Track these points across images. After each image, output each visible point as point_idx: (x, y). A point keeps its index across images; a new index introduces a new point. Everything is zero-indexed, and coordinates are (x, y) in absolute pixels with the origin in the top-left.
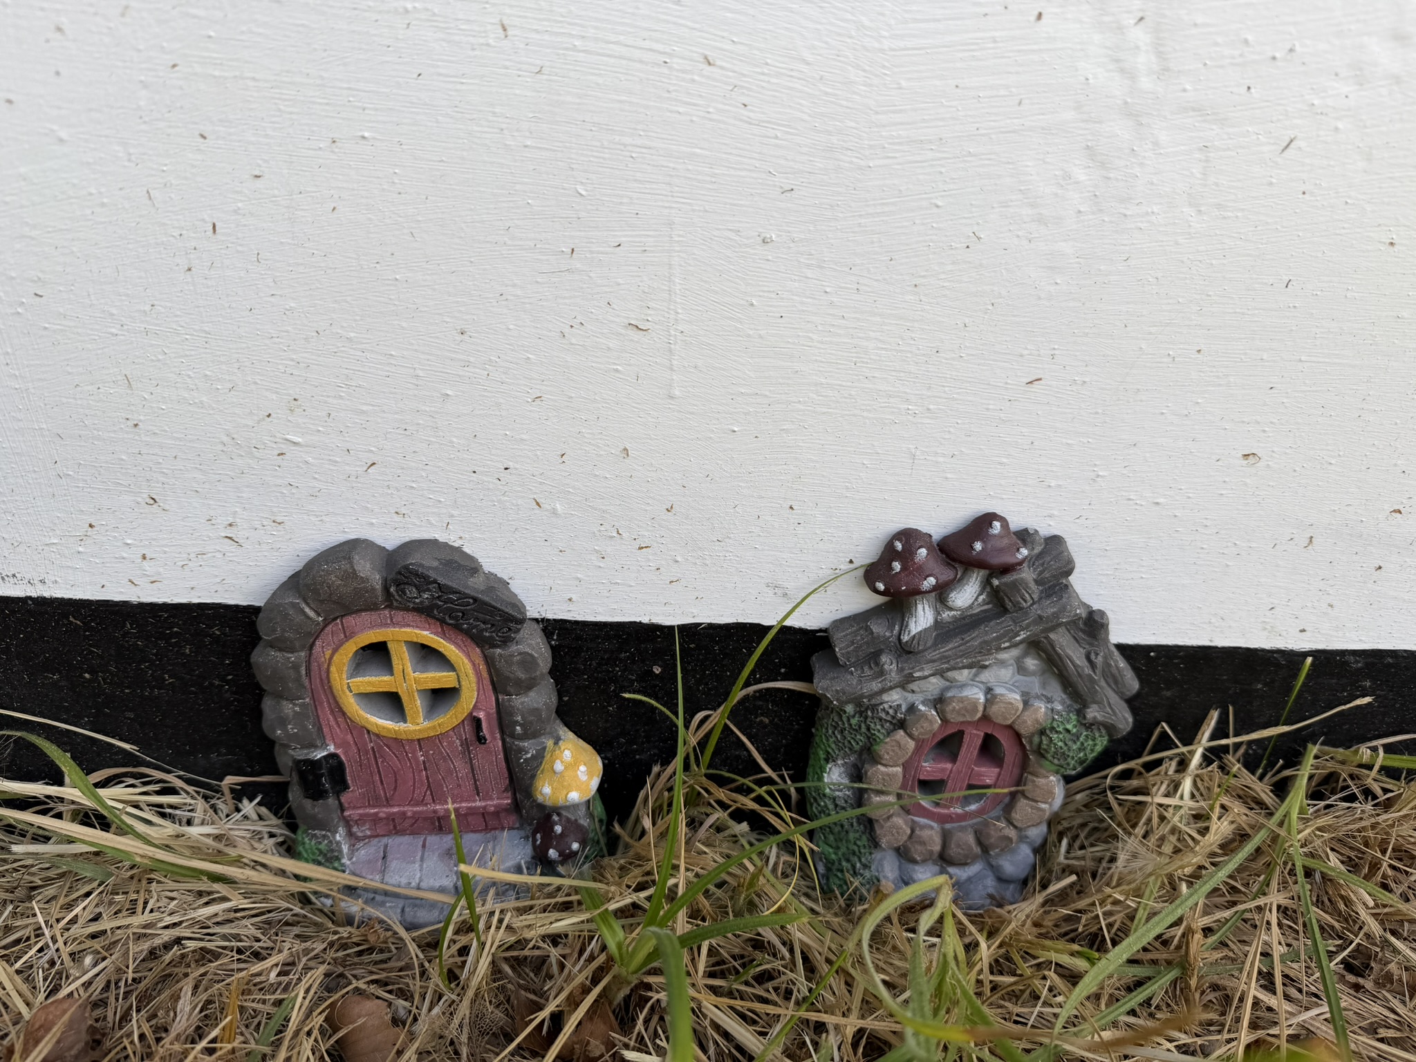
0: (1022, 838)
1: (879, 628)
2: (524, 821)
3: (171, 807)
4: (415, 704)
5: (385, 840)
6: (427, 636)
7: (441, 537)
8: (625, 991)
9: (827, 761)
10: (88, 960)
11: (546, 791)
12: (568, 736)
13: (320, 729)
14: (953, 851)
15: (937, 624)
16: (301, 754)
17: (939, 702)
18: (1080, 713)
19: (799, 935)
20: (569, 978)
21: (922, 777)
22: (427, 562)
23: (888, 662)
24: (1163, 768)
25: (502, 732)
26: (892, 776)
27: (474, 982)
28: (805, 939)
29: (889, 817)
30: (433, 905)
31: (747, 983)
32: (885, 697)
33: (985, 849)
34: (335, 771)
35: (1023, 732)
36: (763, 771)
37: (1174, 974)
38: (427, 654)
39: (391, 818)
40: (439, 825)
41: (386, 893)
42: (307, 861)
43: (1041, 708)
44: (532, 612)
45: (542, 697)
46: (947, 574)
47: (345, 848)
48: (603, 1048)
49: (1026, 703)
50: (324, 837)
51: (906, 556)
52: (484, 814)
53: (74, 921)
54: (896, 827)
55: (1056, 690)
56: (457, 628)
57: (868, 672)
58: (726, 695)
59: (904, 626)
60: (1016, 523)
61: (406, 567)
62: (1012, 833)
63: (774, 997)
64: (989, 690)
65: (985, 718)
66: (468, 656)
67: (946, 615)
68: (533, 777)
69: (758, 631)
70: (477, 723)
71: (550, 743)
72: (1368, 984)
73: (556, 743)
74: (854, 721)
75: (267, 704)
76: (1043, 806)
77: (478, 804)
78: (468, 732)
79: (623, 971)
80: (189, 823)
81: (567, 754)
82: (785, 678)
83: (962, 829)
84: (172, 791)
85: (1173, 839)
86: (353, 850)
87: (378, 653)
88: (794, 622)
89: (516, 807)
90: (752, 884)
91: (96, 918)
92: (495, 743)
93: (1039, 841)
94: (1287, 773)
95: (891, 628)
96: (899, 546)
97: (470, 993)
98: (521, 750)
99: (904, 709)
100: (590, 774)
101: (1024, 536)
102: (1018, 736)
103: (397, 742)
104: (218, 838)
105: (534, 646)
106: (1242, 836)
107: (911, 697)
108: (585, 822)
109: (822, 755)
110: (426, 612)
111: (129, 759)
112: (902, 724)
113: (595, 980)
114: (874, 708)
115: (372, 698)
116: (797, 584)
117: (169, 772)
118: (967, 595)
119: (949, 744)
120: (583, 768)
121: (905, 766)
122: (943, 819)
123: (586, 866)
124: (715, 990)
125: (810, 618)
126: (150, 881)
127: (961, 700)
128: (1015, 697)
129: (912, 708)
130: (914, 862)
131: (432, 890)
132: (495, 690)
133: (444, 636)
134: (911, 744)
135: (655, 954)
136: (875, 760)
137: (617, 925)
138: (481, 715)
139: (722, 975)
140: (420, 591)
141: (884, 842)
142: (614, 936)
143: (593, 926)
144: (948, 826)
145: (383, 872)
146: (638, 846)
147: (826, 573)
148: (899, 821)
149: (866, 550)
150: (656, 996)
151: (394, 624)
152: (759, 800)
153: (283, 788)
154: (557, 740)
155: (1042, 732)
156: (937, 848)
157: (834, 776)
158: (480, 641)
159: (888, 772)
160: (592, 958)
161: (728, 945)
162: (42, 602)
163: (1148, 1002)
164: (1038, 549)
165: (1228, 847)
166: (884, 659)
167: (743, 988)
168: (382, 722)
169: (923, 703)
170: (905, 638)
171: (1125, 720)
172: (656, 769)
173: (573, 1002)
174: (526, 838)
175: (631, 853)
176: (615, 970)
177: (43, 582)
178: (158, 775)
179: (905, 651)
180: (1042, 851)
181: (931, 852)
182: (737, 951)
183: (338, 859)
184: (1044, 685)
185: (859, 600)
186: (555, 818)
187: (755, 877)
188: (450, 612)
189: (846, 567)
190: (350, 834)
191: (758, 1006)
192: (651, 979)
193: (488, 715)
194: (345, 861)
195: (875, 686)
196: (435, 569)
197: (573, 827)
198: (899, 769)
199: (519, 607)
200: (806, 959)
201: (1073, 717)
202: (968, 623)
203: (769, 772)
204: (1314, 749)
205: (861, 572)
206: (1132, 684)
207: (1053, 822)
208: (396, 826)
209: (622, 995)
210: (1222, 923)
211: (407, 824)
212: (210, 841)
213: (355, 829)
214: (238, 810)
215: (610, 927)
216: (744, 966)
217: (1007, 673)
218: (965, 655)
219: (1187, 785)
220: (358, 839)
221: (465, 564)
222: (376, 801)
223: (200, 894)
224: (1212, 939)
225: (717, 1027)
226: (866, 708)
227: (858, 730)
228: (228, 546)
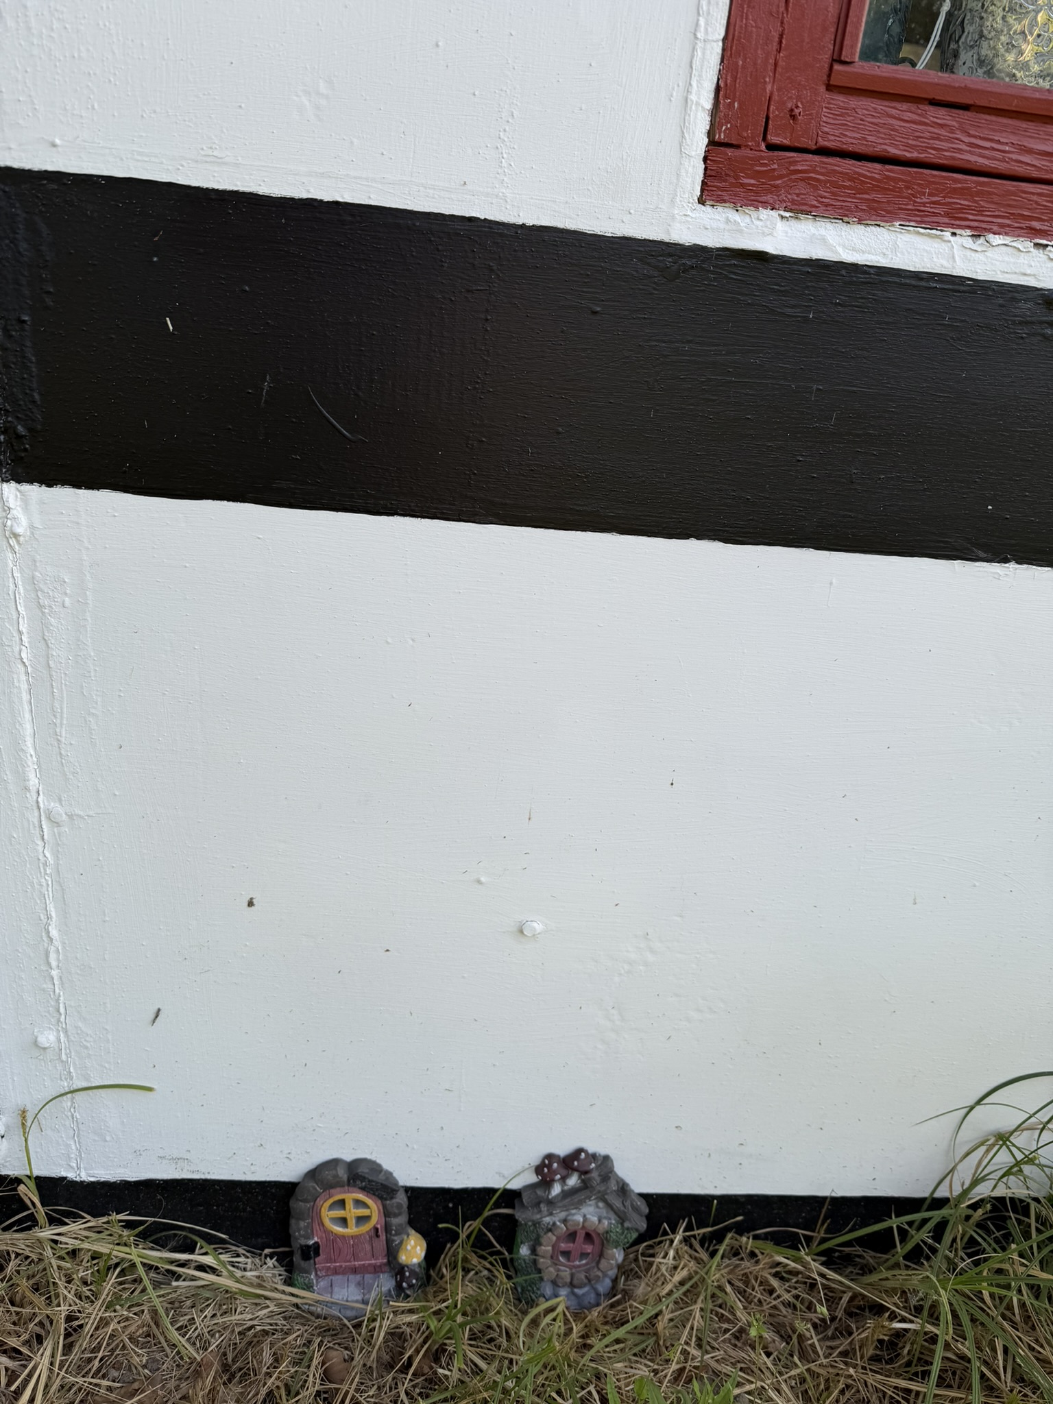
0: (605, 1275)
1: (540, 1192)
2: (392, 1269)
3: (238, 1263)
4: (352, 1222)
5: (331, 1277)
6: (361, 1196)
7: (368, 1157)
8: (437, 1346)
9: (522, 1243)
10: (217, 1335)
11: (403, 1258)
12: (412, 1232)
13: (313, 1231)
14: (575, 1282)
15: (563, 1191)
16: (303, 1242)
17: (565, 1221)
18: (622, 1224)
19: (504, 1322)
20: (415, 1341)
21: (561, 1250)
22: (363, 1170)
23: (543, 1207)
24: (663, 1245)
25: (386, 1232)
26: (547, 1251)
27: (378, 1343)
28: (507, 1324)
29: (547, 1268)
30: (352, 1308)
31: (484, 1343)
32: (544, 1219)
33: (589, 1281)
34: (316, 1247)
35: (599, 1232)
36: (496, 1247)
37: (654, 1338)
38: (359, 1203)
39: (335, 1268)
40: (355, 1271)
41: (332, 1303)
42: (299, 1288)
43: (606, 1222)
44: (401, 1183)
45: (402, 1219)
46: (564, 1172)
47: (315, 1281)
48: (429, 1370)
49: (600, 1221)
50: (307, 1277)
51: (549, 1166)
52: (375, 1266)
53: (206, 1317)
54: (550, 1272)
55: (612, 1215)
56: (374, 1194)
57: (535, 1210)
58: (480, 1214)
59: (549, 1192)
60: (591, 1150)
61: (357, 1174)
62: (600, 1274)
63: (494, 1349)
64: (584, 1216)
65: (583, 1227)
66: (376, 1204)
67: (566, 1188)
68: (398, 1252)
69: (492, 1191)
70: (377, 1230)
71: (405, 1237)
72: (739, 1344)
73: (408, 1236)
74: (531, 1228)
75: (293, 1222)
76: (612, 1262)
77: (373, 1262)
78: (373, 1233)
79: (437, 1338)
80: (245, 1270)
81: (412, 1242)
82: (505, 1207)
83: (579, 1272)
84: (238, 1256)
85: (663, 1279)
86: (317, 1283)
87: (342, 1204)
88: (509, 1186)
89: (389, 1263)
90: (488, 1300)
91: (214, 1315)
92: (383, 1237)
93: (614, 1277)
94: (717, 1247)
95: (545, 1192)
96: (547, 1162)
97: (377, 1347)
98: (394, 1241)
99: (551, 1223)
100: (421, 1250)
101: (594, 1156)
102: (599, 1234)
103: (343, 1237)
104: (258, 1277)
105: (402, 1199)
106: (690, 1278)
107: (554, 1219)
108: (417, 1270)
109: (519, 1240)
110: (363, 1189)
111: (223, 1241)
112: (550, 1230)
113: (425, 1342)
114: (539, 1223)
115: (334, 1220)
116: (508, 1173)
117: (239, 1247)
118: (573, 1181)
119: (572, 1236)
120: (418, 1248)
121: (553, 1247)
122: (571, 1268)
123: (420, 1291)
124: (471, 1345)
125: (515, 1185)
126: (236, 1299)
127: (573, 1221)
128: (595, 1219)
129: (554, 1224)
130: (559, 1286)
131: (353, 1301)
132: (385, 1216)
133: (367, 1196)
134: (554, 1238)
135: (450, 1330)
136: (540, 1244)
137: (434, 1318)
138: (379, 1226)
139: (474, 1339)
140: (362, 1182)
141: (545, 1279)
142: (433, 1324)
143: (423, 1319)
144: (574, 1271)
145: (331, 1293)
146: (441, 1283)
147: (519, 1168)
148: (551, 1269)
149: (535, 1160)
150: (449, 1348)
151: (349, 1192)
152: (491, 1263)
153: (291, 1254)
154: (408, 1235)
155: (607, 1232)
156: (568, 1280)
157: (524, 1251)
158: (381, 1198)
159: (546, 1249)
160: (423, 1333)
161: (477, 1327)
162: (206, 1181)
163: (644, 1351)
164: (599, 1163)
165: (682, 1283)
166: (542, 1205)
167: (482, 1345)
168: (338, 1229)
169: (559, 1221)
170: (550, 1197)
171: (643, 1226)
172: (449, 1245)
173: (417, 1351)
174: (392, 1277)
175: (438, 1285)
176: (434, 1337)
177: (209, 1173)
178: (234, 1248)
179: (550, 1203)
180: (615, 1281)
181: (566, 1283)
182: (480, 1329)
183: (312, 1287)
184: (607, 1213)
185: (532, 1178)
186: (406, 1269)
187: (489, 1297)
188: (372, 1189)
189: (527, 1166)
190: (316, 1274)
191: (486, 1351)
192: (447, 1341)
193: (381, 1226)
194: (315, 1288)
195: (538, 1216)
196: (368, 1173)
197: (412, 1272)
198: (550, 1248)
199: (396, 1183)
200: (507, 1333)
201: (620, 1226)
202: (574, 1191)
203: (499, 1247)
204: (729, 1235)
205: (534, 1168)
206: (646, 1210)
207: (619, 1267)
208: (336, 1272)
209: (435, 1348)
210: (676, 1317)
211: (341, 1270)
212: (255, 1279)
213: (319, 1273)
214: (265, 1263)
215: (432, 1320)
216: (483, 1335)
217: (591, 1209)
218: (572, 1205)
219: (671, 1253)
220: (320, 1277)
221: (375, 1167)
222: (330, 1260)
223: (256, 1304)
224: (672, 1324)
225: (472, 1361)
226: (536, 1224)
227: (533, 1232)
228: (286, 1161)
